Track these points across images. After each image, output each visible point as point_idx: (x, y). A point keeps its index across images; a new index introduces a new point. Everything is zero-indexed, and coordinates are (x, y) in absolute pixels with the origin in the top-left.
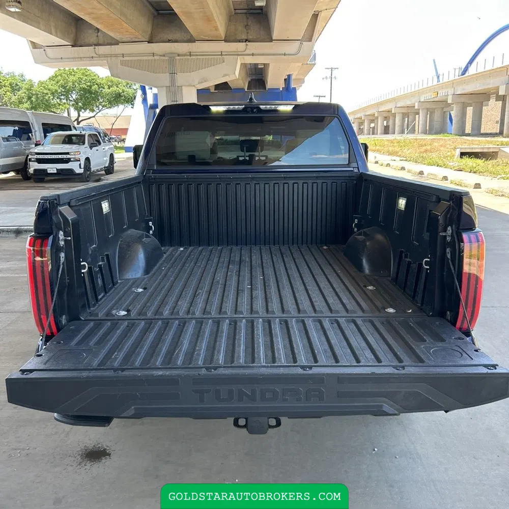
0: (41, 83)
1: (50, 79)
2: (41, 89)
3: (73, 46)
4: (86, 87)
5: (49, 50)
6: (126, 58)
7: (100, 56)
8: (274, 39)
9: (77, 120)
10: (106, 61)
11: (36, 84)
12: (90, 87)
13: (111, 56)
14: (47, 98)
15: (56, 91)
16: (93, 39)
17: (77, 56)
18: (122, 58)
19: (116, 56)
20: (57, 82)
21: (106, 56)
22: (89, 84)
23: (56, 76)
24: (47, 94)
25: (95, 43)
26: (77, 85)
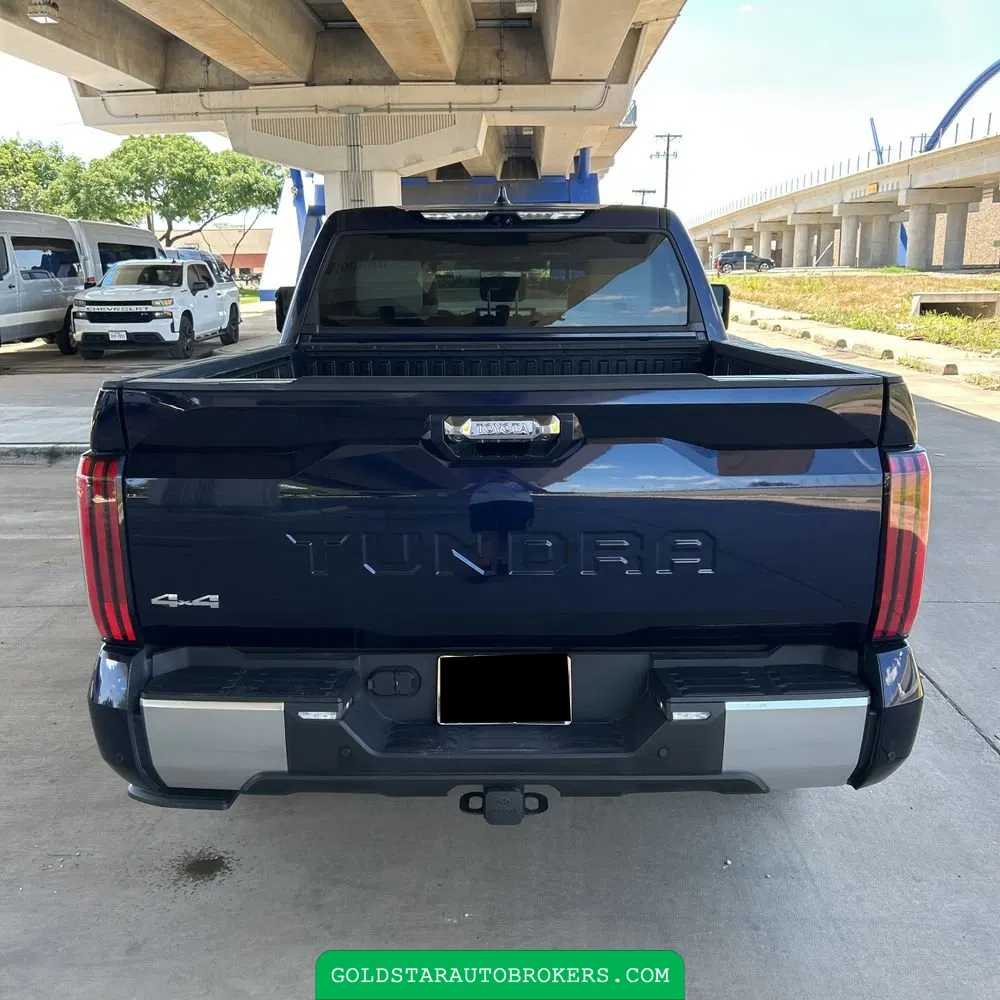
0: (96, 164)
1: (113, 155)
2: (97, 176)
3: (158, 91)
4: (184, 173)
5: (112, 100)
6: (262, 116)
7: (211, 111)
8: (553, 78)
9: (166, 236)
10: (223, 122)
11: (87, 167)
12: (193, 171)
13: (233, 111)
14: (107, 192)
15: (126, 179)
16: (198, 78)
17: (166, 110)
18: (255, 117)
19: (243, 111)
20: (129, 162)
21: (223, 111)
22: (189, 166)
23: (125, 150)
24: (108, 185)
25: (203, 85)
26: (167, 168)
